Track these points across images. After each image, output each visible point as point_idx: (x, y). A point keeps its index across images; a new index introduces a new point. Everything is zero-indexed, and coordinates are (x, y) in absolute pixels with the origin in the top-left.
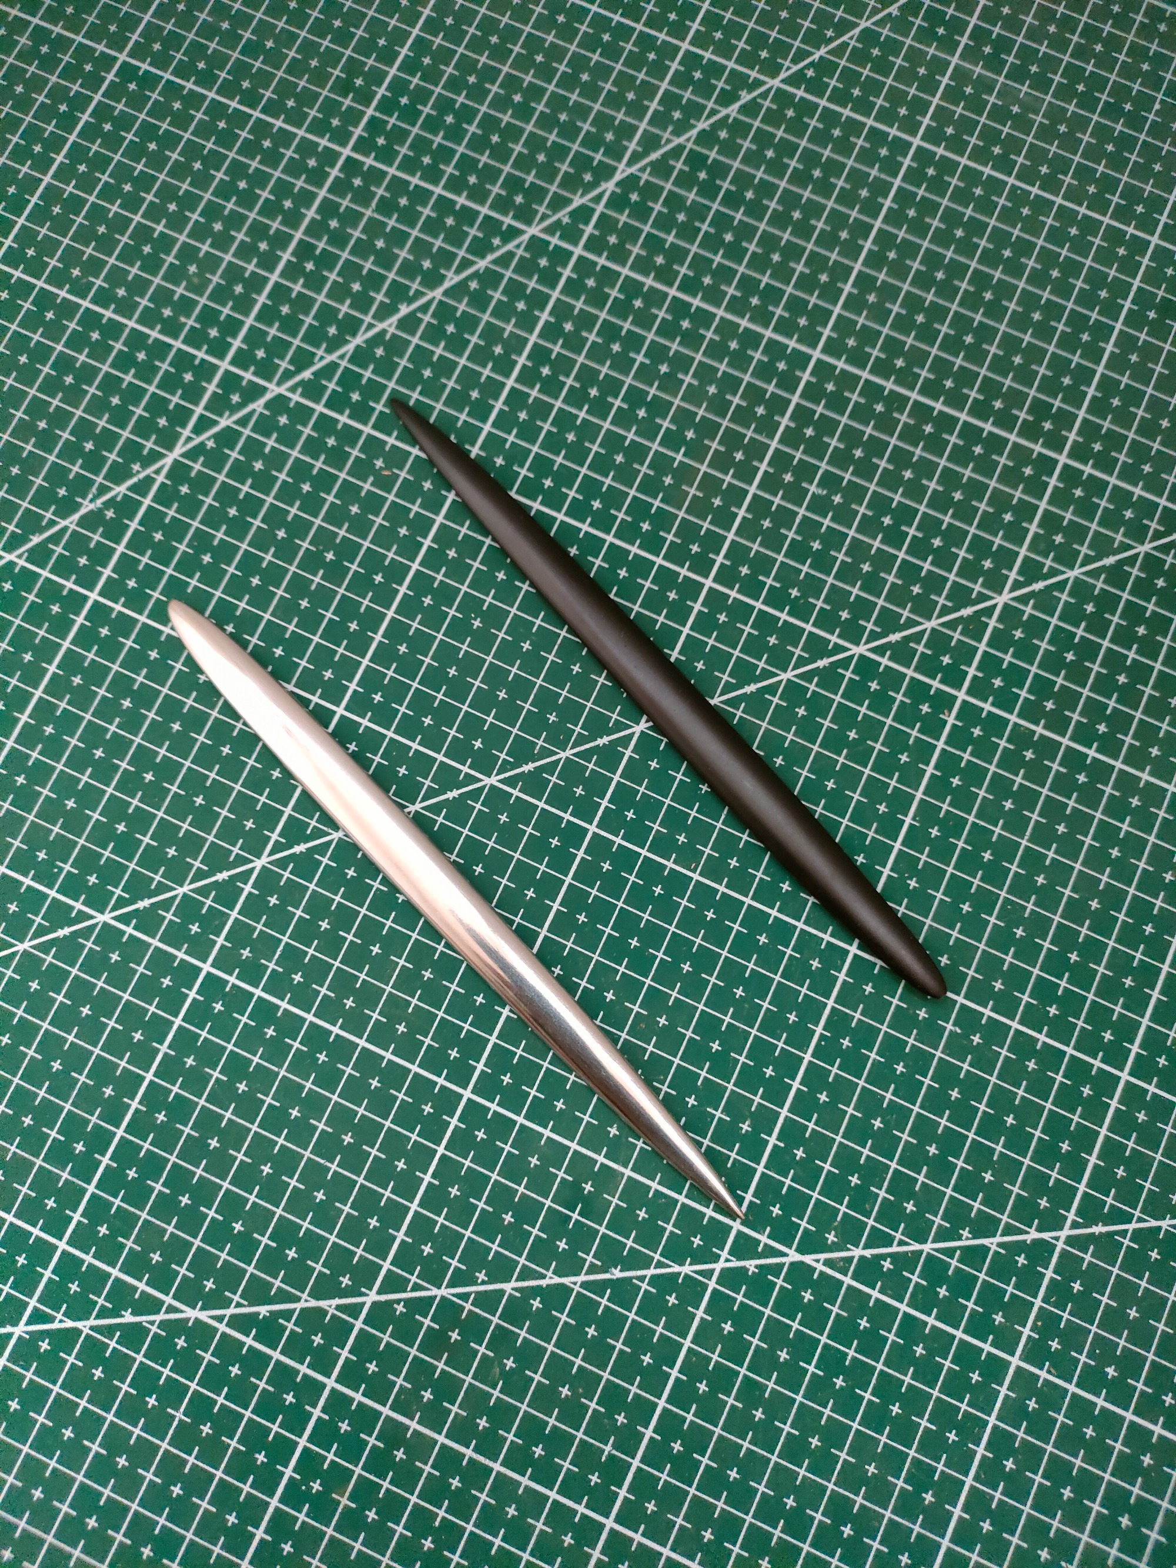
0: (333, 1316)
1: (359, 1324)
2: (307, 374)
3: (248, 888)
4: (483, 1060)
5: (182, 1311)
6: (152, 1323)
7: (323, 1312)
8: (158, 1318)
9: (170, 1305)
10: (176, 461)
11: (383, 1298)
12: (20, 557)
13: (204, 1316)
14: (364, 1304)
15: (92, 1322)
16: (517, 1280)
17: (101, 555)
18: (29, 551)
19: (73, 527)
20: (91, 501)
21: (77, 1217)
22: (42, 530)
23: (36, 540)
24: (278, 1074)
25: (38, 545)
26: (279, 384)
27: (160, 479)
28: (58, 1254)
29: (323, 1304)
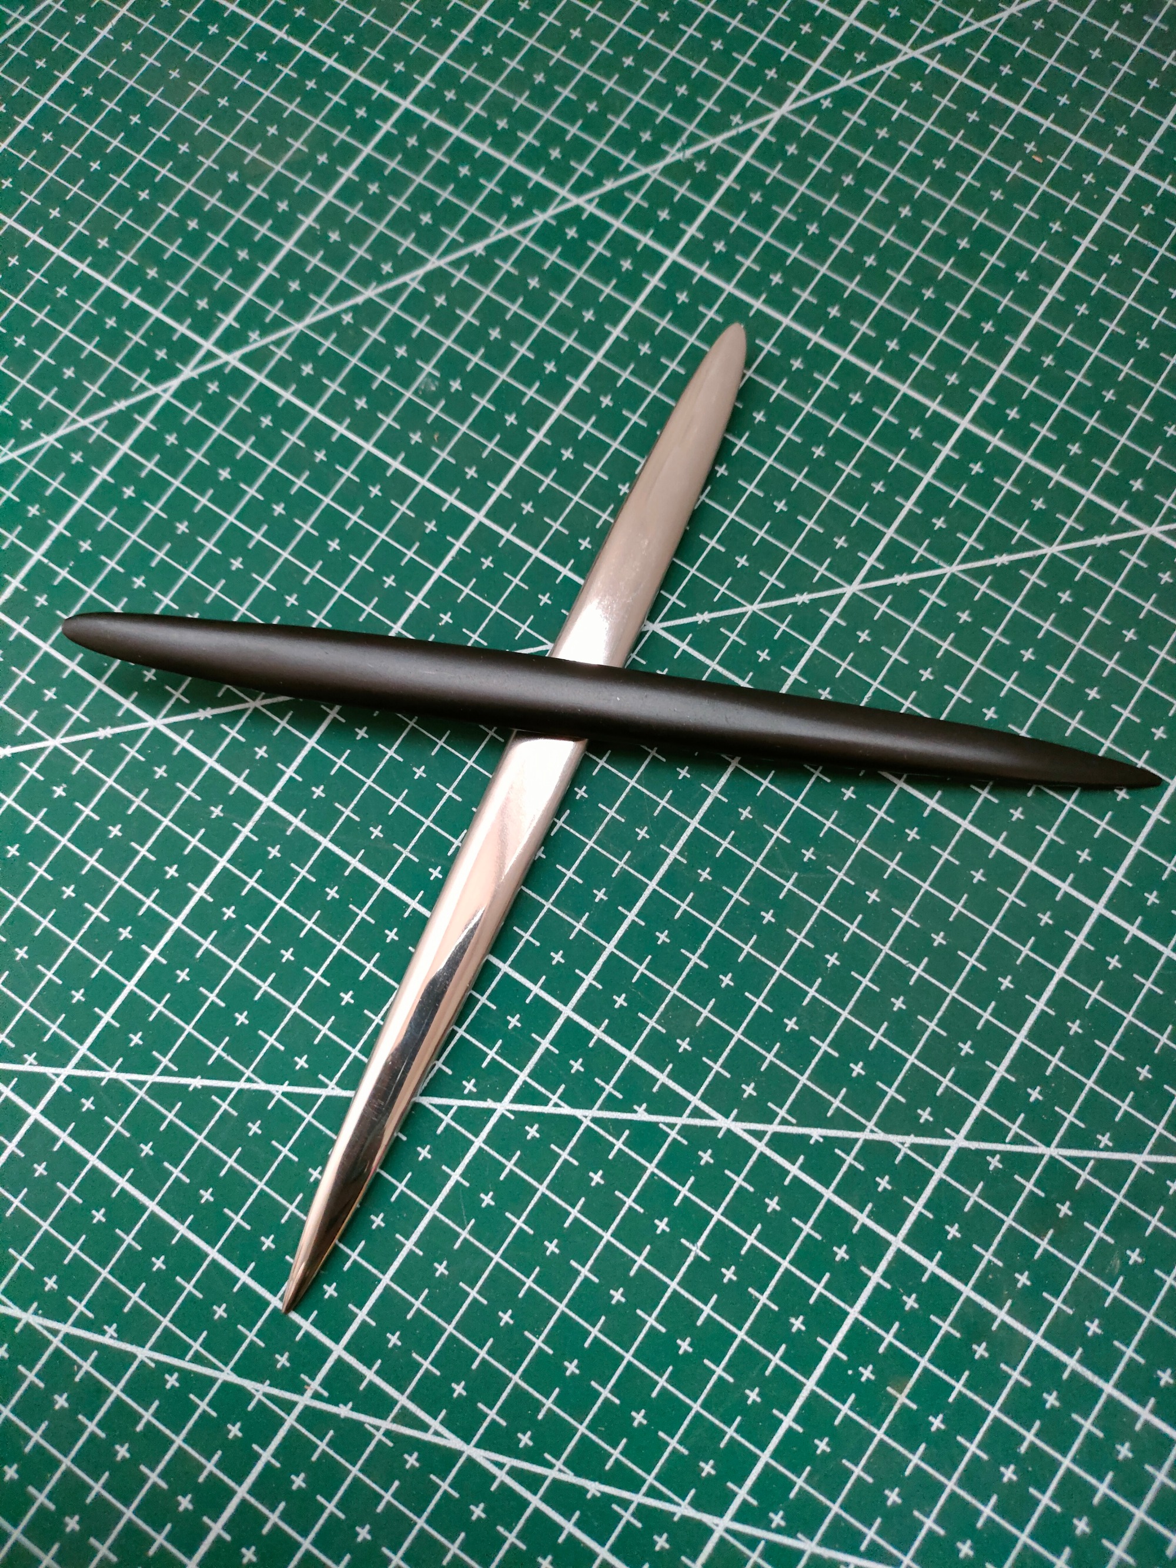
0: (906, 1156)
1: (939, 1173)
2: (949, 40)
3: (833, 617)
4: (1122, 869)
5: (712, 1118)
6: (672, 1126)
7: (894, 1150)
8: (680, 1121)
9: (696, 1108)
10: (783, 118)
11: (974, 1145)
12: (590, 201)
13: (739, 1128)
14: (947, 1149)
15: (595, 1112)
16: (1151, 1153)
17: (687, 211)
18: (601, 196)
19: (655, 176)
20: (679, 150)
21: (589, 979)
22: (618, 175)
23: (610, 185)
24: (856, 845)
25: (612, 192)
26: (914, 47)
27: (764, 135)
28: (560, 1021)
29: (894, 1139)
